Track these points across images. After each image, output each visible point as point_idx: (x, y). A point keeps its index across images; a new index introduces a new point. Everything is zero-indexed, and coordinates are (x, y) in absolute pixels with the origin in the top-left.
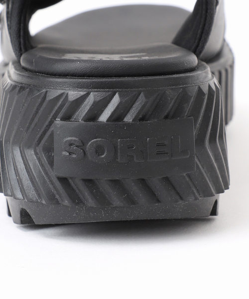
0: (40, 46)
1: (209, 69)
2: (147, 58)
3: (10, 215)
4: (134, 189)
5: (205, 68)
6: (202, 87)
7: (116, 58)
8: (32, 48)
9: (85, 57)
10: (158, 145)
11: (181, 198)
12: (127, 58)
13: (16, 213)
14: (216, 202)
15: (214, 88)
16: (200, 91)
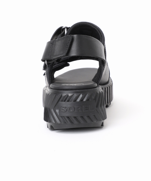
0: (56, 82)
1: (100, 87)
2: (84, 85)
3: (48, 127)
4: (80, 119)
5: (99, 86)
6: (98, 92)
7: (75, 85)
8: (53, 82)
9: (67, 85)
10: (86, 107)
11: (93, 121)
12: (78, 85)
13: (49, 127)
14: (103, 122)
15: (101, 92)
16: (97, 93)
